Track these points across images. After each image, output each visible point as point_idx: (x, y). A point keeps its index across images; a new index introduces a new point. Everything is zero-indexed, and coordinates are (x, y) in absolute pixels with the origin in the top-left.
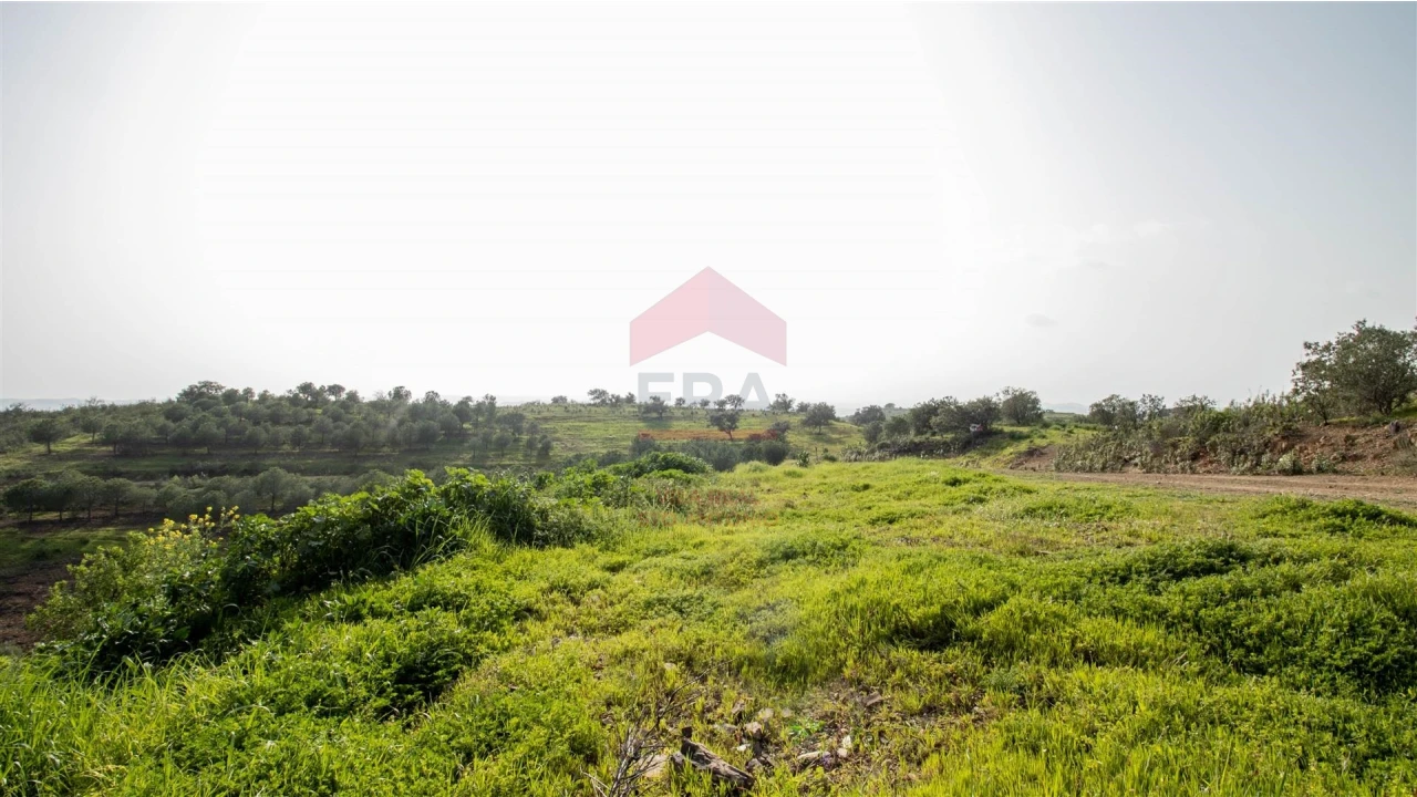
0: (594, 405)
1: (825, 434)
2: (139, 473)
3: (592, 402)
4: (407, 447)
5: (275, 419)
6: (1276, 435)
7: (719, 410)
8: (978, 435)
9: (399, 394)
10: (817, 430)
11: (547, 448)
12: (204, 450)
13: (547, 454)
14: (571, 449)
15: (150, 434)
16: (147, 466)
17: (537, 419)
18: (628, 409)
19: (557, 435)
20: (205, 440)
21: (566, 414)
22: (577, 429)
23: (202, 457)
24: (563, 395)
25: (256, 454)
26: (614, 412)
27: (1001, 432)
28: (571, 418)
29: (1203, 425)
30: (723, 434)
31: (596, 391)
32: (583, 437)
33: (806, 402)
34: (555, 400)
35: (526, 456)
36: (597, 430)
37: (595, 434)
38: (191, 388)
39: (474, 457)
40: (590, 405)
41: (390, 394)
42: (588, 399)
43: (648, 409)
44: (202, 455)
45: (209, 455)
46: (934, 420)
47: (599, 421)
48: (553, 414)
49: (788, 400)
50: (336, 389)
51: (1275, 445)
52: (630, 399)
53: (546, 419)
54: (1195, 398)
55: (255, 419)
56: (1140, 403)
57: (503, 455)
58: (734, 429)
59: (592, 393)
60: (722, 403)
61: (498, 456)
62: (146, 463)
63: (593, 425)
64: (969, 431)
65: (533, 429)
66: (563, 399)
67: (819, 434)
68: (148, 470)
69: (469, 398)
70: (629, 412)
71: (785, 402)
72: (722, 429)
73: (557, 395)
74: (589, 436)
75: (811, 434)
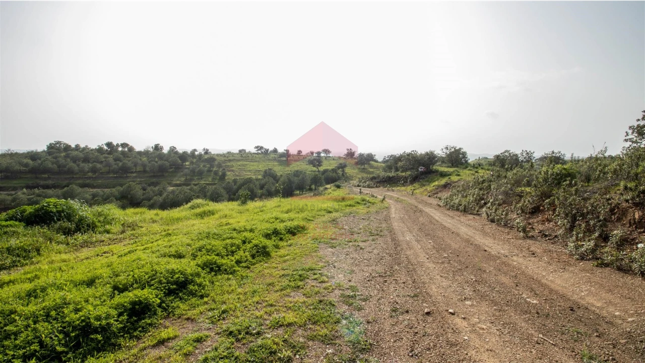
0: (257, 154)
1: (366, 169)
2: (10, 187)
3: (256, 152)
4: (153, 174)
5: (86, 160)
6: (627, 201)
7: (318, 156)
8: (422, 173)
9: (157, 148)
10: (363, 167)
11: (224, 175)
12: (46, 176)
13: (224, 178)
14: (237, 176)
15: (17, 167)
16: (15, 184)
17: (226, 160)
18: (272, 156)
19: (233, 169)
20: (46, 171)
21: (241, 158)
22: (243, 165)
23: (45, 179)
24: (244, 148)
25: (73, 178)
26: (264, 157)
27: (437, 171)
28: (242, 160)
29: (545, 180)
30: (315, 169)
31: (258, 147)
32: (246, 170)
33: (363, 153)
34: (240, 151)
35: (213, 179)
36: (253, 166)
37: (252, 168)
38: (50, 144)
39: (186, 179)
40: (255, 153)
41: (152, 147)
42: (254, 151)
43: (282, 155)
44: (45, 178)
45: (49, 178)
46: (400, 164)
47: (256, 161)
48: (234, 158)
49: (353, 151)
50: (124, 145)
51: (624, 212)
52: (275, 151)
53: (230, 161)
54: (553, 152)
55: (75, 160)
56: (519, 155)
57: (202, 178)
58: (320, 166)
59: (257, 147)
60: (319, 153)
61: (199, 179)
62: (15, 182)
63: (252, 163)
64: (418, 171)
65: (219, 166)
66: (244, 150)
67: (364, 169)
68: (16, 185)
69: (195, 150)
70: (272, 157)
71: (351, 153)
72: (314, 166)
73: (241, 148)
74: (248, 169)
75: (359, 169)
